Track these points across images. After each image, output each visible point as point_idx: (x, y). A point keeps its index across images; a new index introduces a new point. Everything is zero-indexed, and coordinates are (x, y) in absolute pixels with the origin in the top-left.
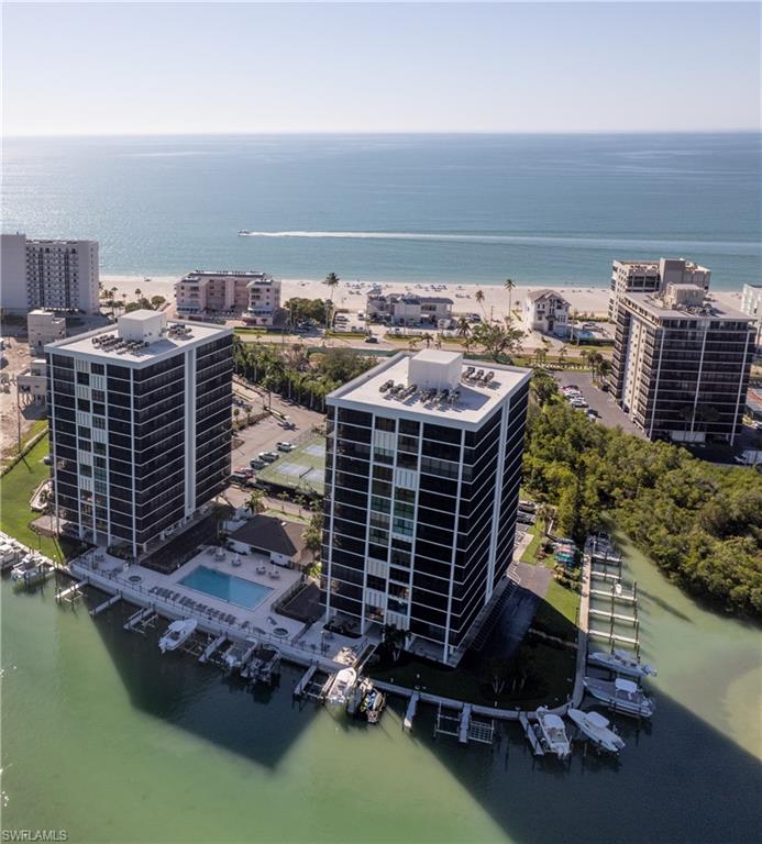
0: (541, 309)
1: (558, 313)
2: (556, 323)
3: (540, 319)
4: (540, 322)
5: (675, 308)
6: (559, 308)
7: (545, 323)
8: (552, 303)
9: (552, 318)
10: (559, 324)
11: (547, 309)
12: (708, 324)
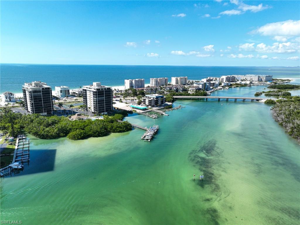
0: (6, 96)
1: (11, 96)
2: (11, 99)
3: (7, 98)
4: (7, 99)
5: (34, 86)
6: (11, 95)
7: (8, 99)
8: (9, 94)
9: (10, 98)
10: (12, 99)
11: (8, 96)
12: (41, 89)
